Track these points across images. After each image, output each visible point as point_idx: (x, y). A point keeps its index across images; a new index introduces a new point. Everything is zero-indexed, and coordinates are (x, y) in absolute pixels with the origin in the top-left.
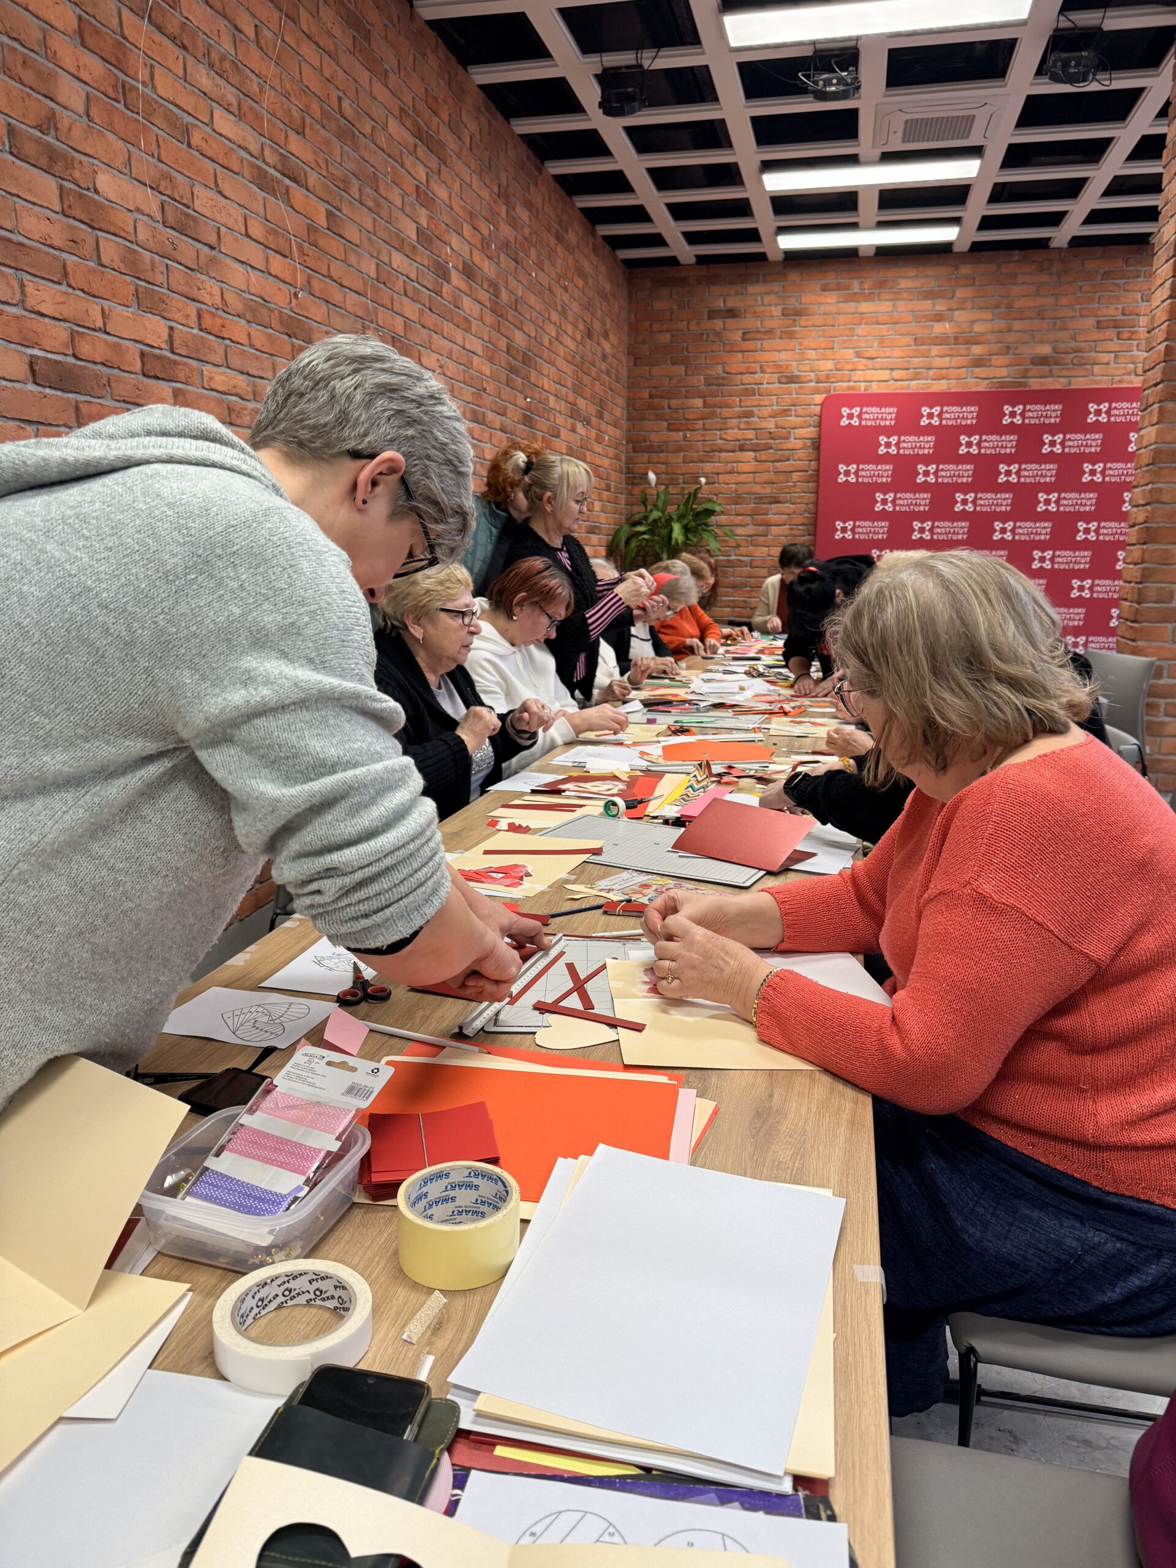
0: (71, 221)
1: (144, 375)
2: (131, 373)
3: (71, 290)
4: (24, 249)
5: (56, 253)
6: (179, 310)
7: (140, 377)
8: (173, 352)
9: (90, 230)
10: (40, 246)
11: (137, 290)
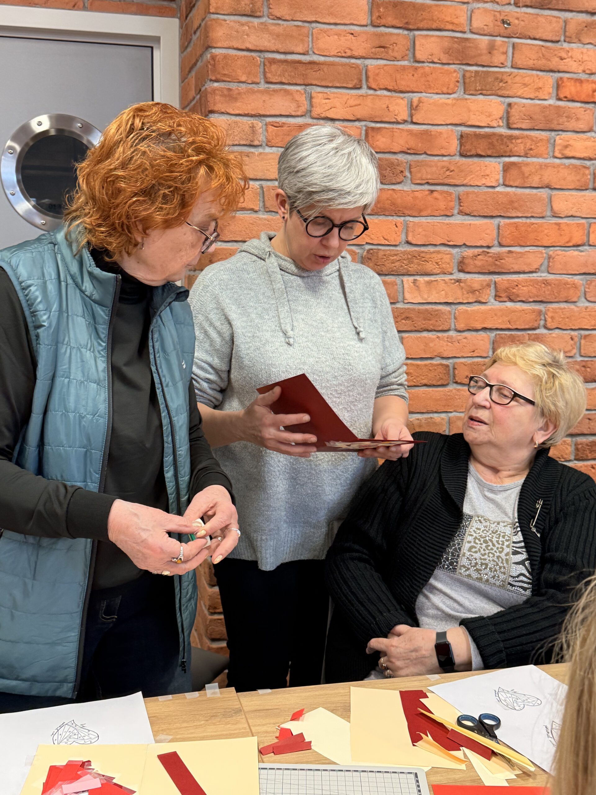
0: (383, 30)
1: (462, 155)
2: (444, 156)
3: (371, 92)
4: (316, 67)
5: (358, 62)
6: (525, 85)
7: (457, 158)
8: (509, 128)
9: (406, 32)
10: (337, 60)
11: (464, 76)
